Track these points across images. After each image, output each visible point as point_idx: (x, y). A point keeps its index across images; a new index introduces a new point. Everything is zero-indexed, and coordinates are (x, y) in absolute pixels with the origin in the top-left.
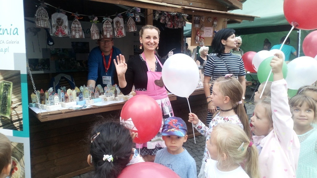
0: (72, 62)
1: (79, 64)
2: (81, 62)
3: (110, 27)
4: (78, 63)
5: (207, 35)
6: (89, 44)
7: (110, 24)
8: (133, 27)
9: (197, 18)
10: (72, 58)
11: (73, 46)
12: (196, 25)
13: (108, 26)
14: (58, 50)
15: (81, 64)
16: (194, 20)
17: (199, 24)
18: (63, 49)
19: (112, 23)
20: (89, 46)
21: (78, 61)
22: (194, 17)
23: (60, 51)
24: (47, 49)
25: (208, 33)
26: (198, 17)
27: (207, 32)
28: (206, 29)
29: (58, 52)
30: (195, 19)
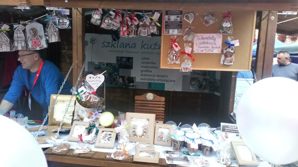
0: (115, 77)
1: (121, 80)
2: (123, 77)
3: (22, 36)
4: (121, 78)
5: (202, 49)
6: (133, 59)
7: (21, 33)
8: (54, 35)
9: (173, 18)
10: (115, 73)
11: (117, 60)
12: (171, 31)
13: (19, 35)
14: (102, 64)
15: (123, 80)
16: (166, 22)
17: (181, 28)
18: (107, 63)
19: (24, 31)
20: (133, 61)
21: (120, 77)
22: (167, 16)
23: (104, 65)
24: (92, 62)
25: (207, 45)
26: (176, 16)
27: (204, 43)
28: (200, 37)
29: (102, 66)
30: (169, 19)
